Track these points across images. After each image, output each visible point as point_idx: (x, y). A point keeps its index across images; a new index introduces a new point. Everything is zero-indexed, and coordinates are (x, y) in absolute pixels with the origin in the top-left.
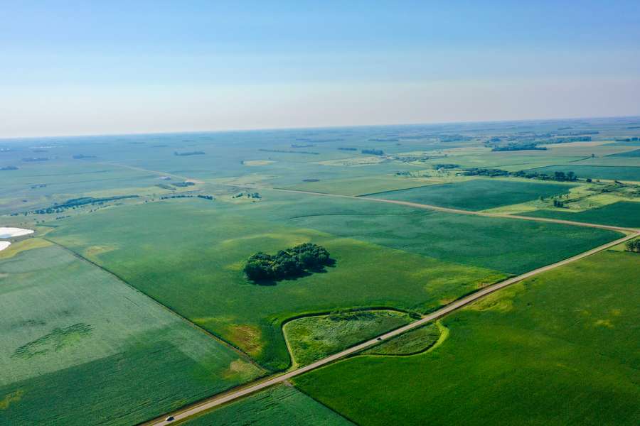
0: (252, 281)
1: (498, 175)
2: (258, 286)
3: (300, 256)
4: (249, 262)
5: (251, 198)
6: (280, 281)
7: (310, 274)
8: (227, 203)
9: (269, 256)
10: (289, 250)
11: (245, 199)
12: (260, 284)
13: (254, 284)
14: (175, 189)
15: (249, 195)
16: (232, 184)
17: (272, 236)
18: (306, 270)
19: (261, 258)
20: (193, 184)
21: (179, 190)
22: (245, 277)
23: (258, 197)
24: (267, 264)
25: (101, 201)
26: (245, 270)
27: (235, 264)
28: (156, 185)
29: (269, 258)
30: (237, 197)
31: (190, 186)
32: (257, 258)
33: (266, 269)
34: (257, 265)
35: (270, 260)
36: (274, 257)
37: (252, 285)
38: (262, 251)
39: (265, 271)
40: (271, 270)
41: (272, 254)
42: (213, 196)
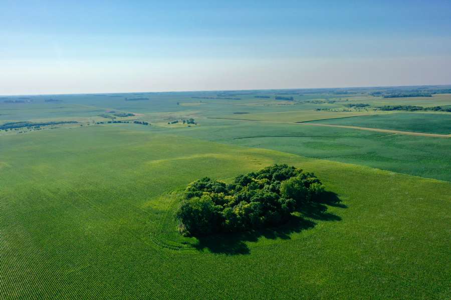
0: (194, 240)
2: (207, 255)
3: (282, 186)
4: (190, 196)
5: (186, 123)
6: (254, 239)
8: (162, 127)
9: (223, 185)
10: (255, 176)
11: (180, 125)
12: (215, 249)
13: (199, 247)
14: (115, 118)
15: (184, 122)
16: (169, 116)
17: (216, 156)
18: (296, 214)
19: (210, 189)
20: (134, 115)
21: (118, 119)
22: (180, 227)
23: (193, 123)
24: (221, 202)
25: (38, 126)
26: (179, 215)
27: (161, 198)
28: (98, 116)
29: (223, 188)
30: (172, 123)
31: (129, 117)
32: (202, 187)
33: (224, 213)
34: (205, 205)
35: (227, 193)
36: (233, 187)
37: (194, 251)
38: (209, 176)
39: (222, 219)
40: (234, 215)
41: (228, 182)
42: (149, 123)
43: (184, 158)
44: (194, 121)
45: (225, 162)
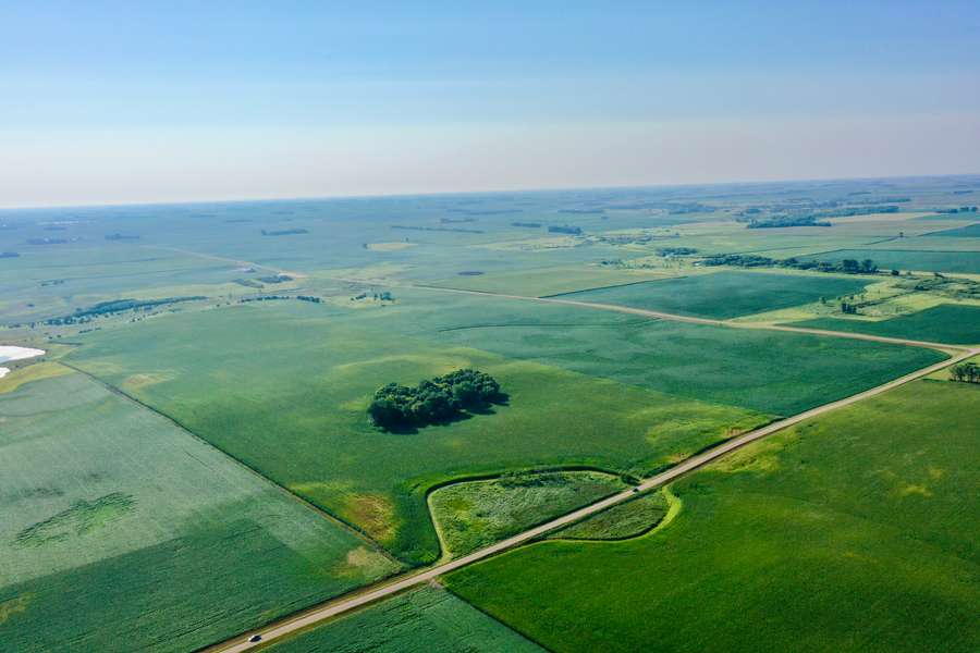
0: (381, 428)
1: (756, 265)
2: (390, 436)
3: (454, 388)
4: (377, 398)
5: (379, 299)
6: (423, 427)
7: (469, 417)
8: (344, 308)
9: (407, 389)
10: (437, 380)
11: (369, 302)
12: (395, 432)
13: (384, 432)
14: (262, 287)
15: (376, 296)
16: (349, 279)
17: (410, 358)
18: (463, 411)
19: (394, 392)
20: (290, 279)
21: (269, 288)
22: (370, 420)
23: (389, 299)
24: (404, 402)
25: (148, 306)
26: (369, 411)
27: (354, 402)
28: (233, 281)
29: (406, 392)
30: (358, 298)
31: (285, 283)
32: (388, 391)
33: (403, 410)
34: (389, 403)
35: (408, 395)
36: (414, 391)
37: (380, 434)
38: (395, 381)
39: (401, 413)
40: (410, 411)
41: (411, 386)
42: (321, 298)
43: (373, 361)
44: (391, 297)
45: (417, 365)
